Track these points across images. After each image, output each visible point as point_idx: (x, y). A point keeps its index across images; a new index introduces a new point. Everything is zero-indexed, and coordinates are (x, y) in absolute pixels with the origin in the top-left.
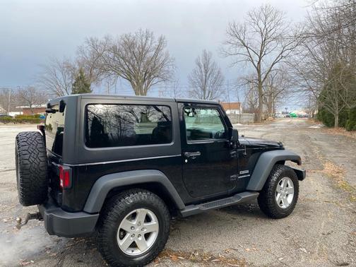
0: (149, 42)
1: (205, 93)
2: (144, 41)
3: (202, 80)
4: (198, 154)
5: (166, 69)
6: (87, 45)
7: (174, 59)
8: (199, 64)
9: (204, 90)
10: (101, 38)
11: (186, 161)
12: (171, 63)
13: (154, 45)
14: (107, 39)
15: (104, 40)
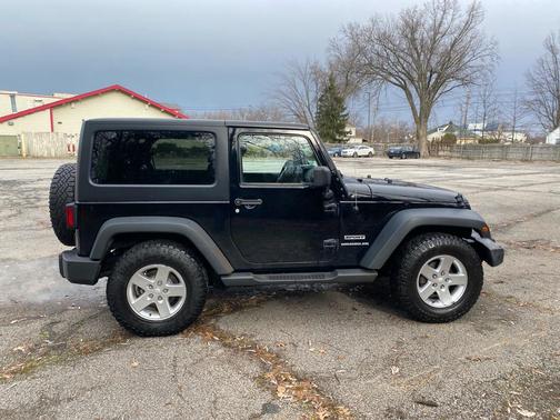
0: (449, 18)
2: (439, 16)
4: (259, 202)
5: (478, 62)
6: (342, 36)
7: (496, 43)
8: (551, 48)
10: (365, 23)
11: (237, 211)
12: (487, 52)
13: (456, 22)
14: (374, 22)
15: (371, 23)
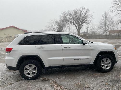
1: (105, 27)
2: (81, 10)
3: (104, 22)
5: (89, 19)
8: (103, 17)
9: (105, 26)
12: (91, 17)
